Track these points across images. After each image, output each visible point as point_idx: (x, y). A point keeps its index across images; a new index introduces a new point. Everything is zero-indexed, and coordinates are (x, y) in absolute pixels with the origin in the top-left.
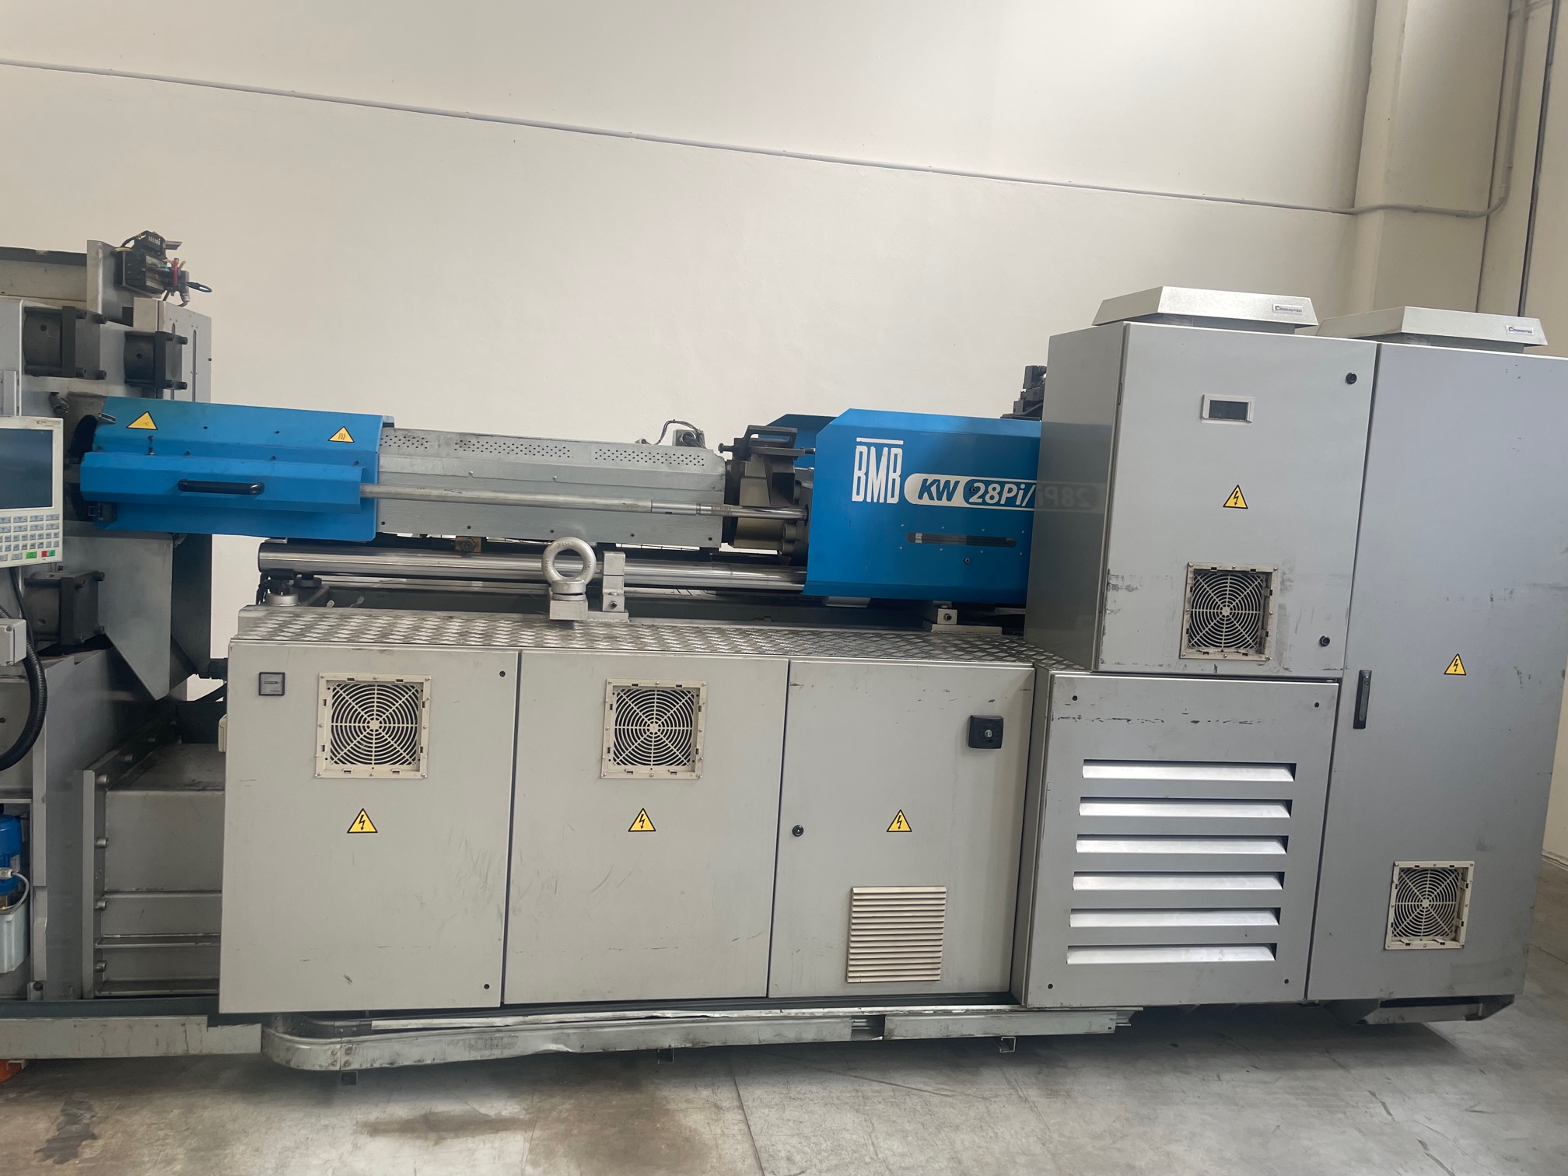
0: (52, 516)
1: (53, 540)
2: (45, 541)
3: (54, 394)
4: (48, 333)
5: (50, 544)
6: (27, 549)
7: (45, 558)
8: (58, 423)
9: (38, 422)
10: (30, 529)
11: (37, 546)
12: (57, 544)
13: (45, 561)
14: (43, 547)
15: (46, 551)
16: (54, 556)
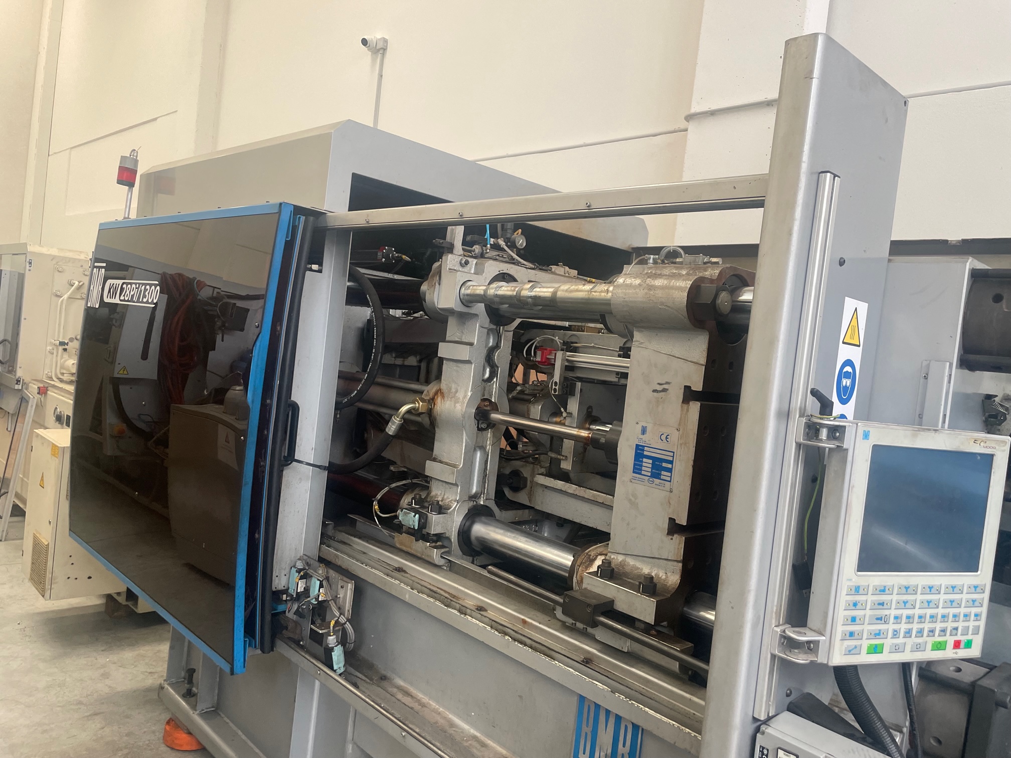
0: (976, 587)
1: (972, 624)
2: (961, 625)
3: (989, 397)
4: (1004, 306)
5: (965, 632)
6: (934, 636)
7: (957, 650)
8: (1003, 444)
9: (975, 440)
10: (943, 605)
11: (948, 633)
12: (976, 631)
13: (957, 656)
14: (956, 634)
15: (960, 641)
16: (971, 648)
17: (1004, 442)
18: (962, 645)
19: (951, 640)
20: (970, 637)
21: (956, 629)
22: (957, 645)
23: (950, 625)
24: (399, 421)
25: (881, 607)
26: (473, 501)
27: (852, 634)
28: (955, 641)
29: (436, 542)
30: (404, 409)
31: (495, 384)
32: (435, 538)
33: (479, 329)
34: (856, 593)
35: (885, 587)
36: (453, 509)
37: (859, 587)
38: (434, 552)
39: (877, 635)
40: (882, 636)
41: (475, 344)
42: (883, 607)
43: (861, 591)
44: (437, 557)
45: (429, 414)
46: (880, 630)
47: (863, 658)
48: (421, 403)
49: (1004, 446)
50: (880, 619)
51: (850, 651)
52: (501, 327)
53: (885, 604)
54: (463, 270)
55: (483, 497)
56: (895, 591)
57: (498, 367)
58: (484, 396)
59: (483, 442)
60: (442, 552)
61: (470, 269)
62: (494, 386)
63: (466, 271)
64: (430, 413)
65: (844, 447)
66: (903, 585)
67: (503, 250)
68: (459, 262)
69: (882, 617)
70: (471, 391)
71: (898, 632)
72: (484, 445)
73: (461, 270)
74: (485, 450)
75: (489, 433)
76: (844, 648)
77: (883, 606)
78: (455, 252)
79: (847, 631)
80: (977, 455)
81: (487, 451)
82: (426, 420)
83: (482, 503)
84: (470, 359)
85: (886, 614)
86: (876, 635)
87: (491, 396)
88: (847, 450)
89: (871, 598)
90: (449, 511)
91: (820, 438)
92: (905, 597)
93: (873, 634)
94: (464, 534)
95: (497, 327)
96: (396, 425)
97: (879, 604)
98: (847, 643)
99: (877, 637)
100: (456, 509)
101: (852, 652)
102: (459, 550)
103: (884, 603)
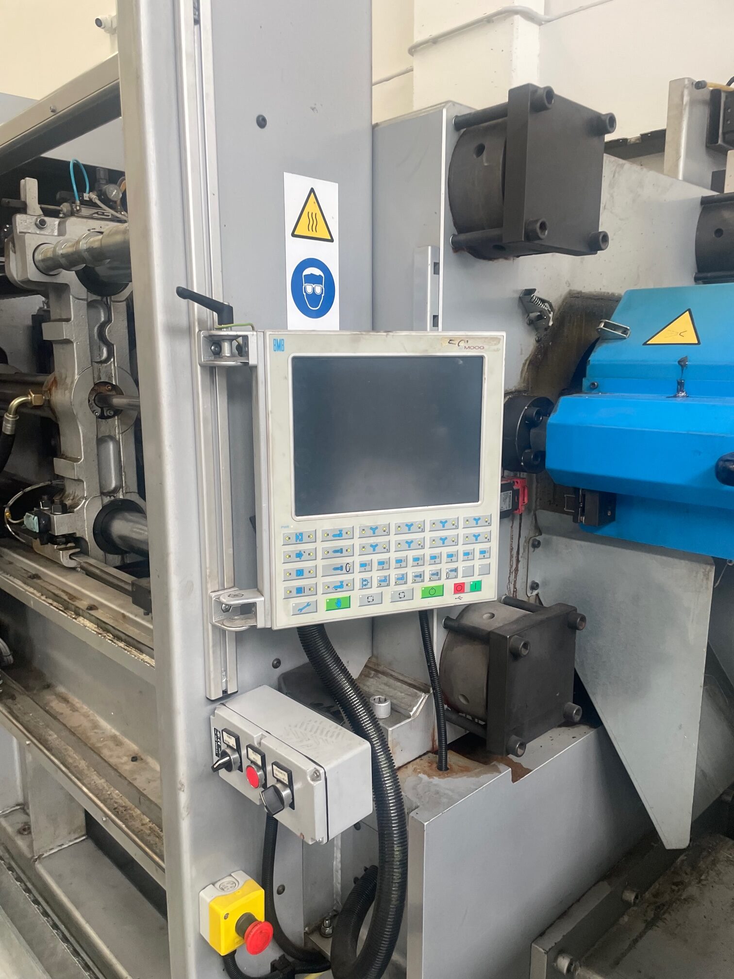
0: (478, 519)
1: (477, 564)
2: (461, 565)
3: (528, 293)
4: (484, 159)
5: (471, 571)
6: (423, 581)
7: (462, 595)
8: (495, 342)
9: (450, 340)
10: (430, 544)
11: (444, 576)
12: (486, 571)
13: (461, 601)
14: (456, 577)
15: (464, 584)
16: (481, 590)
17: (497, 340)
18: (467, 588)
19: (449, 585)
20: (476, 578)
21: (456, 570)
22: (459, 588)
23: (445, 567)
24: (12, 418)
25: (339, 554)
26: (110, 497)
27: (300, 590)
28: (455, 584)
29: (66, 543)
30: (16, 402)
31: (112, 364)
32: (64, 540)
33: (74, 302)
34: (298, 542)
35: (341, 531)
36: (81, 507)
37: (301, 534)
38: (59, 554)
39: (339, 587)
40: (345, 588)
41: (72, 319)
42: (342, 555)
43: (305, 539)
44: (64, 558)
45: (48, 407)
46: (342, 582)
47: (322, 616)
48: (33, 395)
49: (495, 344)
50: (341, 568)
51: (301, 610)
52: (109, 298)
53: (344, 551)
54: (42, 232)
55: (123, 491)
56: (357, 534)
57: (113, 345)
58: (100, 379)
59: (110, 430)
60: (70, 553)
61: (53, 231)
62: (113, 367)
63: (47, 234)
64: (48, 404)
65: (250, 363)
66: (367, 527)
67: (95, 205)
68: (33, 223)
69: (342, 567)
70: (79, 374)
71: (370, 581)
72: (112, 434)
73: (38, 232)
74: (115, 439)
75: (116, 421)
76: (292, 606)
77: (342, 553)
78: (29, 211)
79: (293, 587)
80: (459, 360)
81: (117, 439)
82: (46, 413)
83: (121, 497)
84: (68, 338)
85: (348, 562)
86: (336, 588)
87: (110, 378)
88: (255, 368)
89: (321, 546)
90: (75, 510)
91: (223, 355)
92: (373, 540)
93: (331, 587)
94: (101, 531)
95: (102, 298)
96: (10, 422)
97: (336, 551)
98: (293, 602)
99: (339, 590)
100: (85, 506)
101: (303, 611)
102: (100, 550)
103: (342, 549)
